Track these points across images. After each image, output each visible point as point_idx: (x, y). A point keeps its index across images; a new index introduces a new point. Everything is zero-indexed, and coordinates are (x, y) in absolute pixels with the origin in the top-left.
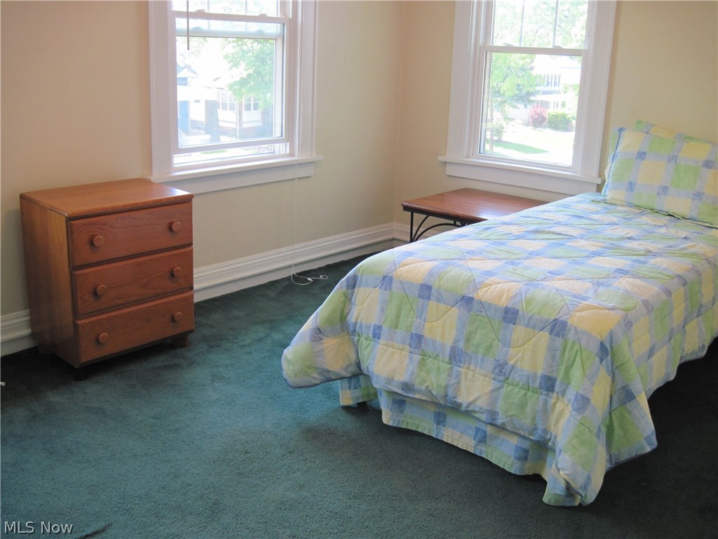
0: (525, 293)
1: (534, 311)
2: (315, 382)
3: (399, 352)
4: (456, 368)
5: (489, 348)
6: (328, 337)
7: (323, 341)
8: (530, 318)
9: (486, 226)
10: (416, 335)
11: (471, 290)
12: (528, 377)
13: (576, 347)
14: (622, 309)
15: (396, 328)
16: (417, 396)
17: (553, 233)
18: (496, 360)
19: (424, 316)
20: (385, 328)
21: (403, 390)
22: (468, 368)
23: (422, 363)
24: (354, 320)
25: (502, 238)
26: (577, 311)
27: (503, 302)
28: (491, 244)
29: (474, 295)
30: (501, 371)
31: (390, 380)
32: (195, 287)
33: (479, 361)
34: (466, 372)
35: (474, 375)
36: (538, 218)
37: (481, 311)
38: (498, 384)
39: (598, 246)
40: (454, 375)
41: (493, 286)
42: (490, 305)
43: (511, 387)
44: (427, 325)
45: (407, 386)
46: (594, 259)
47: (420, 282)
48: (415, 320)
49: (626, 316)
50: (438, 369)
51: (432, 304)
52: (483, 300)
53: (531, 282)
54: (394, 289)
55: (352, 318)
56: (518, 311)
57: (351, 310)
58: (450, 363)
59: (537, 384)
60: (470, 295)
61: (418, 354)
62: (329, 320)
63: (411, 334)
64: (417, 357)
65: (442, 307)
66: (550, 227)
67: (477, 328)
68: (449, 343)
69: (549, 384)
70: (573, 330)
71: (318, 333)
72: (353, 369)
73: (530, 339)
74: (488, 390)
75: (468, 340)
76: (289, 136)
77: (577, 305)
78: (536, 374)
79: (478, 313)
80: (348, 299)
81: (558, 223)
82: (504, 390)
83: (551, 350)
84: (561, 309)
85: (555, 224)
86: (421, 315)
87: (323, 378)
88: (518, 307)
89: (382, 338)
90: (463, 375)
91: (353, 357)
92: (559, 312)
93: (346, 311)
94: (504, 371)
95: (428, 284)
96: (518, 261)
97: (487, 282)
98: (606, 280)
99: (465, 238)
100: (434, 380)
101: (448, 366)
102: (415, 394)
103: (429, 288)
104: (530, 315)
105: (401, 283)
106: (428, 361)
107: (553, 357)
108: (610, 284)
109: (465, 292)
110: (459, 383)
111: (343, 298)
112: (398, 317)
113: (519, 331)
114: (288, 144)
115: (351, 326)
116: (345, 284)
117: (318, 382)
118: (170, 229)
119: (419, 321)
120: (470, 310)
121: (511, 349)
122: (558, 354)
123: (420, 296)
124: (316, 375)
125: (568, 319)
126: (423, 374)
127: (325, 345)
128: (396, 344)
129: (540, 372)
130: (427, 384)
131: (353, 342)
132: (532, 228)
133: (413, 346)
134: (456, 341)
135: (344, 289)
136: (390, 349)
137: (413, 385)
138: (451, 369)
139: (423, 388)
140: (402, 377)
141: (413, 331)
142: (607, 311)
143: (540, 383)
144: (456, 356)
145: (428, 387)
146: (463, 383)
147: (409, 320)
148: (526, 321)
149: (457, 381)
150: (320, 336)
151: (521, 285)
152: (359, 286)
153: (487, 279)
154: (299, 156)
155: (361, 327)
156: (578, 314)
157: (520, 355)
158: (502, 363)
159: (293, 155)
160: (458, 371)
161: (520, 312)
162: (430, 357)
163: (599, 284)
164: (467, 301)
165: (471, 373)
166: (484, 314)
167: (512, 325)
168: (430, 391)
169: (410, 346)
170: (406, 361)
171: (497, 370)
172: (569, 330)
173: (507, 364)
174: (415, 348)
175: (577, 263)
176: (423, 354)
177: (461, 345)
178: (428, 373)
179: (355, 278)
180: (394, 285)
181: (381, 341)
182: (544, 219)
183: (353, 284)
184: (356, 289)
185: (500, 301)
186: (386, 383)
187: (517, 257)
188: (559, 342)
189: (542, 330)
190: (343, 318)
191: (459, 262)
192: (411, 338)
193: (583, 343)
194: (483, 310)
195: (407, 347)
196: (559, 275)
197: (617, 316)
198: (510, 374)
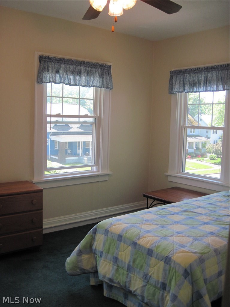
0: (158, 243)
1: (159, 252)
2: (78, 273)
3: (109, 264)
4: (130, 274)
5: (141, 267)
6: (84, 254)
7: (82, 256)
8: (157, 255)
9: (163, 208)
10: (115, 257)
11: (137, 239)
12: (156, 282)
13: (174, 270)
14: (200, 253)
15: (108, 253)
16: (115, 285)
17: (192, 212)
18: (144, 273)
19: (119, 249)
20: (104, 253)
21: (109, 281)
22: (134, 275)
23: (117, 270)
24: (94, 248)
25: (166, 214)
26: (177, 253)
27: (148, 246)
28: (159, 217)
29: (137, 242)
30: (146, 278)
31: (104, 277)
32: (44, 227)
33: (138, 272)
34: (133, 277)
35: (136, 278)
36: (191, 204)
37: (139, 249)
38: (145, 284)
39: (210, 219)
40: (129, 277)
41: (146, 238)
42: (143, 246)
43: (150, 286)
44: (120, 253)
45: (111, 280)
46: (204, 226)
47: (118, 234)
48: (115, 250)
49: (201, 256)
50: (123, 273)
51: (122, 244)
52: (140, 244)
53: (165, 237)
54: (109, 236)
55: (94, 247)
56: (153, 251)
57: (94, 243)
58: (128, 271)
59: (159, 286)
60: (136, 242)
61: (116, 266)
62: (85, 247)
63: (114, 257)
64: (115, 267)
65: (126, 246)
66: (193, 209)
67: (138, 257)
68: (127, 262)
69: (164, 287)
70: (173, 262)
71: (80, 253)
72: (94, 269)
73: (157, 265)
74: (141, 286)
75: (134, 262)
76: (97, 164)
77: (178, 250)
78: (159, 281)
79: (138, 250)
80: (93, 238)
81: (199, 207)
82: (147, 287)
83: (165, 270)
84: (170, 252)
85: (197, 207)
86: (118, 248)
87: (81, 272)
88: (153, 249)
89: (103, 257)
90: (132, 277)
91: (95, 264)
92: (169, 253)
93: (92, 244)
94: (147, 278)
95: (121, 235)
96: (166, 226)
97: (145, 236)
98: (201, 237)
99: (150, 213)
100: (121, 279)
101: (127, 273)
102: (114, 284)
103: (121, 237)
104: (157, 253)
105: (112, 233)
106: (120, 269)
107: (165, 274)
108: (202, 240)
109: (134, 240)
110: (130, 281)
111: (91, 238)
112: (109, 248)
113: (153, 260)
114: (97, 167)
115: (94, 250)
116: (92, 232)
117: (80, 274)
118: (32, 203)
119: (117, 251)
120: (135, 248)
121: (150, 268)
122: (167, 272)
123: (118, 240)
124: (79, 271)
125: (172, 257)
126: (117, 275)
127: (83, 258)
128: (108, 260)
129: (160, 280)
130: (119, 280)
131: (95, 257)
132: (184, 209)
133: (114, 262)
134: (129, 262)
135: (92, 234)
136: (105, 262)
137: (113, 280)
138: (128, 274)
139: (117, 282)
140: (109, 276)
141: (115, 255)
142: (191, 254)
143: (161, 285)
144: (129, 269)
145: (119, 281)
146: (132, 281)
147: (113, 250)
148: (156, 256)
149: (130, 280)
150: (81, 253)
151: (159, 238)
152: (97, 233)
153: (145, 234)
154: (101, 172)
155: (97, 251)
156: (177, 254)
157: (153, 271)
158: (146, 274)
159: (99, 172)
160: (130, 276)
161: (154, 251)
162: (121, 268)
163: (196, 240)
164: (135, 244)
165: (135, 277)
166: (140, 251)
167: (150, 257)
168: (120, 284)
169: (113, 262)
170: (111, 269)
171: (144, 277)
172: (172, 262)
173: (148, 275)
174: (115, 263)
175: (193, 228)
176: (118, 266)
177: (131, 264)
178: (119, 275)
179: (96, 229)
180: (109, 234)
181: (102, 258)
182: (193, 205)
183: (95, 232)
184: (96, 234)
185: (147, 245)
186: (103, 278)
187: (167, 224)
188: (168, 267)
189: (161, 261)
190: (91, 246)
191: (138, 225)
192: (114, 258)
193: (177, 268)
194: (140, 249)
195: (112, 262)
196: (180, 234)
197: (196, 257)
198: (149, 279)
